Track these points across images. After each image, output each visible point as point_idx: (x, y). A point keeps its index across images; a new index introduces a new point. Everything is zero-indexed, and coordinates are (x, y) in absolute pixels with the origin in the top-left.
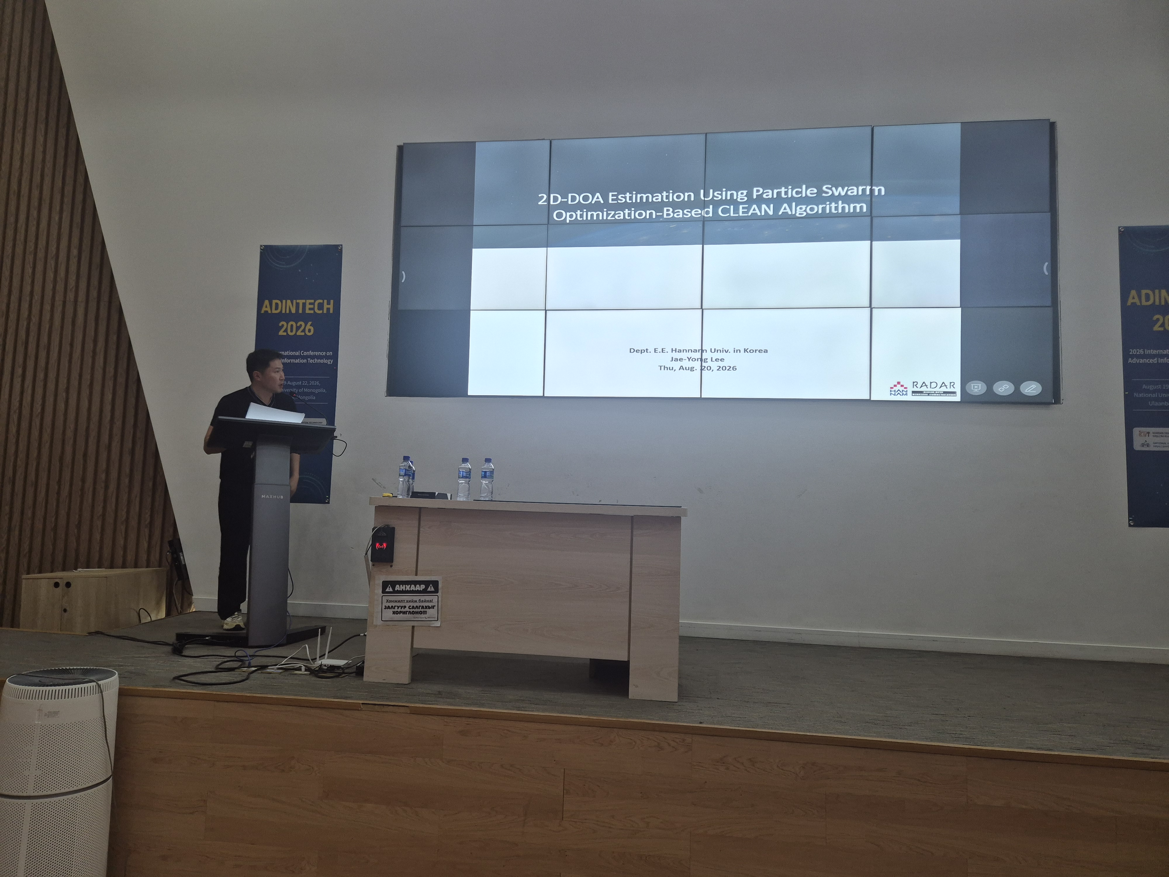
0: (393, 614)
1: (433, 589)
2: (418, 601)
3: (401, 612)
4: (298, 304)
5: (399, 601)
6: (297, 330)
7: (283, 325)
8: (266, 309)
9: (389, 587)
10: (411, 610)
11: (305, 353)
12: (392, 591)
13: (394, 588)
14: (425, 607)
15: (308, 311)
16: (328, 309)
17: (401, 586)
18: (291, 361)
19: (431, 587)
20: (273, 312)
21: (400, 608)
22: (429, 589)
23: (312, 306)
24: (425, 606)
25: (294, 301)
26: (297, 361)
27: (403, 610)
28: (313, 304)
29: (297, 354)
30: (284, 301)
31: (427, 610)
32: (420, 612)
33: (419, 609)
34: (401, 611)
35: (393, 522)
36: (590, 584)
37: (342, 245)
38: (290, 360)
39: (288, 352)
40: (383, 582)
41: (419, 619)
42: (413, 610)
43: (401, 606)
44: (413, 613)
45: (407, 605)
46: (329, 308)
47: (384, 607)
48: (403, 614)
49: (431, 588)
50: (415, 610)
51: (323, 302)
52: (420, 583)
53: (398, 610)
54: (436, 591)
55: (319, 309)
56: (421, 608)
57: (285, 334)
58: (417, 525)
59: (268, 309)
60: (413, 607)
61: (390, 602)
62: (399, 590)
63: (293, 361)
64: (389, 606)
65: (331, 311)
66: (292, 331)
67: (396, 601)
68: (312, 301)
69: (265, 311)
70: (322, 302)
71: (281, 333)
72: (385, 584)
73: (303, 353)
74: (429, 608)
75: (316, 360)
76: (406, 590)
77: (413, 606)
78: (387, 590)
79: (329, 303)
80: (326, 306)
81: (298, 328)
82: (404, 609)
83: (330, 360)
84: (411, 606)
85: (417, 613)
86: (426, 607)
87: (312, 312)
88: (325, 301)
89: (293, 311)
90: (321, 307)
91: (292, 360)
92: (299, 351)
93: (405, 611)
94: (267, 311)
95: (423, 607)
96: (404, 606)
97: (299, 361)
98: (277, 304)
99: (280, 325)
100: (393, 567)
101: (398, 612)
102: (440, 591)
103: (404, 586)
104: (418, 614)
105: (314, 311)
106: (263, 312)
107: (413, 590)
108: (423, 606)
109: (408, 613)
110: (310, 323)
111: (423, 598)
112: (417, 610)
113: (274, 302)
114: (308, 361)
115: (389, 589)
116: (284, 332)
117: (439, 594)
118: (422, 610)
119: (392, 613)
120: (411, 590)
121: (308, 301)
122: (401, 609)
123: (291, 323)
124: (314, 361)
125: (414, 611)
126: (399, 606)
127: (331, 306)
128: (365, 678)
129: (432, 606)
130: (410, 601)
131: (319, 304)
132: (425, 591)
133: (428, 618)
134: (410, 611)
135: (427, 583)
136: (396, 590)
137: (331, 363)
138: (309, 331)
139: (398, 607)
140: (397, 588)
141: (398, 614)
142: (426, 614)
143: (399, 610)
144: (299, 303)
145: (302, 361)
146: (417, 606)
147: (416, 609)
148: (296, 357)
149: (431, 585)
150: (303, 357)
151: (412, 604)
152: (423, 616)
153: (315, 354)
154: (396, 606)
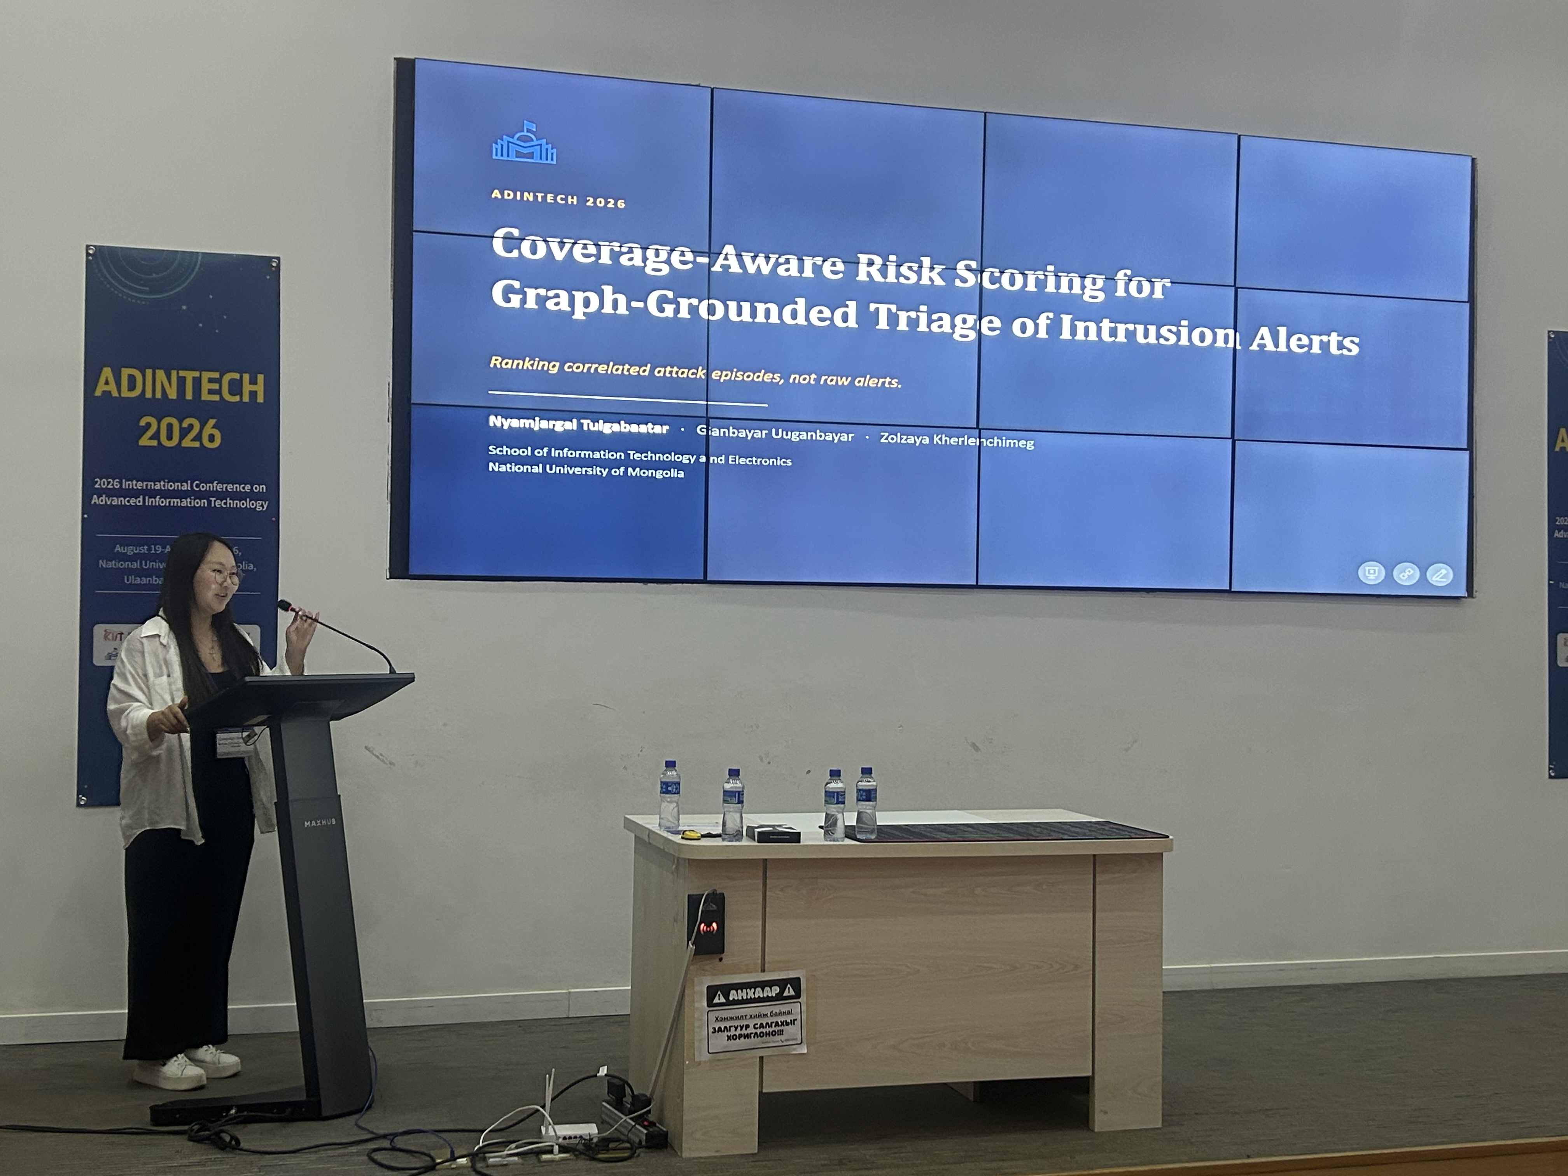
0: (728, 1040)
1: (792, 993)
2: (769, 1015)
3: (740, 1036)
4: (182, 381)
5: (737, 1018)
6: (182, 438)
7: (149, 425)
8: (106, 388)
9: (719, 995)
10: (758, 1031)
11: (203, 487)
12: (724, 1001)
13: (726, 996)
14: (780, 1024)
15: (205, 397)
16: (253, 394)
17: (739, 991)
18: (170, 502)
19: (789, 988)
20: (123, 395)
21: (739, 1028)
22: (786, 994)
23: (216, 386)
24: (781, 1022)
25: (174, 373)
26: (185, 503)
27: (744, 1032)
28: (219, 381)
29: (186, 487)
30: (149, 372)
31: (785, 1028)
32: (773, 1031)
33: (772, 1027)
34: (741, 1034)
35: (720, 885)
36: (1034, 963)
37: (278, 259)
38: (168, 500)
39: (162, 483)
40: (708, 987)
41: (771, 1045)
42: (762, 1030)
43: (740, 1026)
44: (762, 1035)
45: (752, 1024)
46: (256, 392)
47: (711, 1030)
48: (745, 1038)
49: (789, 992)
50: (764, 1030)
51: (241, 377)
52: (771, 984)
53: (735, 1033)
54: (798, 995)
55: (232, 393)
56: (774, 1025)
57: (154, 443)
58: (761, 886)
59: (112, 388)
60: (761, 1026)
61: (721, 1021)
62: (736, 998)
63: (175, 502)
64: (720, 1028)
65: (260, 399)
66: (170, 437)
67: (732, 1018)
68: (216, 375)
69: (104, 392)
70: (238, 378)
71: (144, 441)
72: (712, 992)
73: (198, 486)
74: (787, 1024)
75: (229, 501)
76: (749, 997)
77: (762, 1024)
78: (716, 1001)
79: (253, 381)
80: (247, 388)
81: (184, 433)
82: (746, 1029)
83: (261, 502)
84: (757, 1024)
85: (768, 1034)
86: (782, 1024)
87: (216, 398)
88: (246, 377)
89: (172, 394)
90: (236, 388)
91: (172, 500)
92: (189, 482)
93: (748, 1034)
94: (110, 392)
95: (777, 1024)
96: (746, 1025)
97: (190, 503)
98: (132, 379)
99: (143, 423)
100: (723, 960)
101: (735, 1035)
102: (803, 994)
103: (744, 990)
104: (769, 1036)
105: (221, 397)
106: (98, 393)
107: (759, 997)
108: (777, 1022)
109: (752, 1035)
110: (212, 422)
111: (776, 1009)
112: (768, 1030)
113: (126, 372)
114: (209, 502)
115: (719, 999)
116: (151, 438)
117: (803, 999)
118: (777, 1029)
119: (727, 1038)
120: (757, 997)
121: (206, 375)
122: (741, 1030)
123: (166, 421)
124: (225, 504)
125: (763, 1033)
126: (738, 1026)
127: (260, 388)
128: (686, 1154)
129: (791, 1020)
130: (755, 1017)
131: (232, 382)
132: (780, 997)
133: (787, 1040)
134: (756, 1033)
135: (782, 984)
136: (731, 998)
137: (263, 508)
138: (212, 438)
139: (736, 1028)
140: (733, 995)
141: (736, 1039)
142: (783, 1034)
143: (738, 1032)
144: (185, 377)
145: (197, 503)
146: (767, 1024)
147: (766, 1027)
148: (182, 495)
149: (789, 986)
150: (200, 495)
151: (759, 1021)
152: (777, 1038)
153: (226, 487)
154: (732, 1026)
